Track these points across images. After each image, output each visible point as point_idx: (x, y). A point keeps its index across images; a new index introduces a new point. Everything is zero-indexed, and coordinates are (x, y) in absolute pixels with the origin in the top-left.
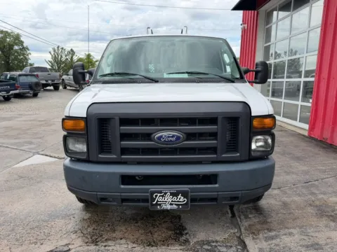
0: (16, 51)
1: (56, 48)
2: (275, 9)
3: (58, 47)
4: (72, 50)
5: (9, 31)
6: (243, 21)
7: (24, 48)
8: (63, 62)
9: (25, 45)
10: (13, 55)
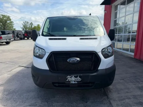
0: (8, 23)
1: (25, 22)
2: (119, 4)
3: (26, 22)
4: (32, 23)
5: (5, 15)
6: (105, 10)
7: (11, 22)
8: (28, 28)
9: (12, 21)
10: (7, 25)
